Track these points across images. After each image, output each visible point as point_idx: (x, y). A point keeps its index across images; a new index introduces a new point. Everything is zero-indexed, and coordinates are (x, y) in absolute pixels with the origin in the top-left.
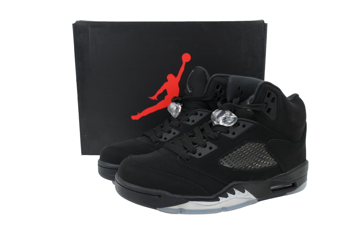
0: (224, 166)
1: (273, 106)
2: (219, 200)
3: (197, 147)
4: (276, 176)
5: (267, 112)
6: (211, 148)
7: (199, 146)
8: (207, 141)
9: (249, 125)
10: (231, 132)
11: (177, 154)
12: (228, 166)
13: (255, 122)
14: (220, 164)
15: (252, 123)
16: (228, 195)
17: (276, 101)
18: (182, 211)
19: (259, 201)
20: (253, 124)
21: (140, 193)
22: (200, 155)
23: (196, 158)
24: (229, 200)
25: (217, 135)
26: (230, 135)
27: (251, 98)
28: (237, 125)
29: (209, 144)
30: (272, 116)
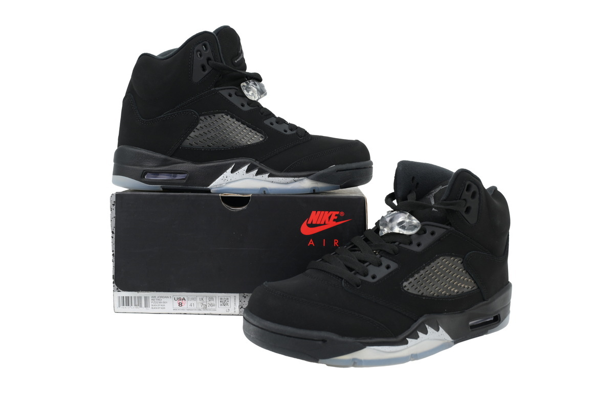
0: (409, 293)
1: (474, 204)
2: (407, 343)
3: (367, 266)
4: (476, 306)
5: (465, 212)
6: (388, 267)
7: (370, 264)
8: (381, 256)
9: (440, 232)
10: (415, 243)
11: (339, 277)
12: (415, 292)
13: (448, 227)
14: (404, 290)
15: (444, 228)
16: (419, 334)
17: (477, 196)
18: (356, 363)
19: (455, 343)
20: (445, 230)
21: (294, 337)
22: (374, 277)
23: (369, 282)
24: (419, 343)
25: (397, 248)
26: (414, 248)
27: (435, 193)
28: (422, 232)
29: (385, 261)
30: (472, 218)
